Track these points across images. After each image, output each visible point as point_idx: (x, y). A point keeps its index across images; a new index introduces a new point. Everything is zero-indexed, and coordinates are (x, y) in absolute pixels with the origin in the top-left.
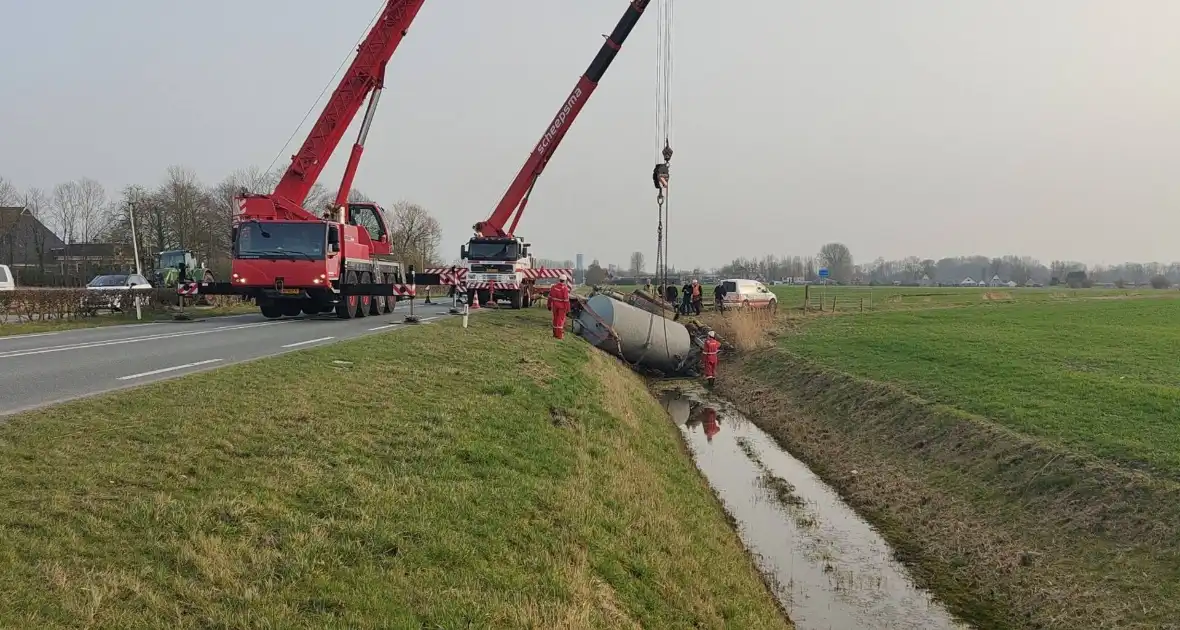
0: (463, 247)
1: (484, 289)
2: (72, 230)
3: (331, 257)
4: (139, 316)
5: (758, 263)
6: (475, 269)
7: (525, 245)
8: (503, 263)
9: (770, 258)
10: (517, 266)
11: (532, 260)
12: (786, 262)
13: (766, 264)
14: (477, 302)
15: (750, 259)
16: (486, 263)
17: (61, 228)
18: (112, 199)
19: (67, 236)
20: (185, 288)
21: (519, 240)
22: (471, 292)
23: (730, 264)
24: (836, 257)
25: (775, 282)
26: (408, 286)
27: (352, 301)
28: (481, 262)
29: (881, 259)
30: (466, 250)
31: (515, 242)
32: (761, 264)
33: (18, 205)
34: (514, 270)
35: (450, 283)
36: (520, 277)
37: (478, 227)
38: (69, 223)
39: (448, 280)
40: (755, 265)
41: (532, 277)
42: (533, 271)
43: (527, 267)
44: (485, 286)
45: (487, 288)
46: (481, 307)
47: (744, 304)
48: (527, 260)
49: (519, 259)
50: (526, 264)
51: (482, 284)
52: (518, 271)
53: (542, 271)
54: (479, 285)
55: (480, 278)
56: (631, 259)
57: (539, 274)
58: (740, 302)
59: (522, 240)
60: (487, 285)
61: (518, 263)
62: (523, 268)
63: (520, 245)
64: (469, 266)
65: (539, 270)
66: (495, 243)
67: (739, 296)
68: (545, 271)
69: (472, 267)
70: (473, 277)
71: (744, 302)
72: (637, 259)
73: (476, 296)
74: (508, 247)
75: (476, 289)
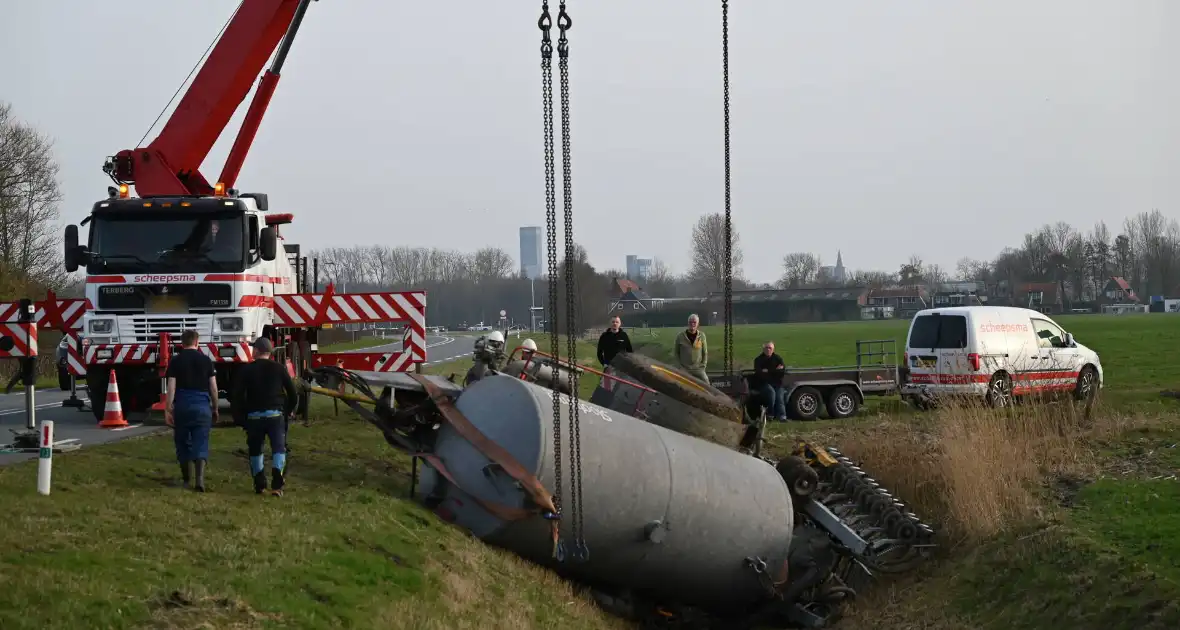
0: (71, 233)
1: (142, 363)
5: (1111, 242)
6: (113, 302)
7: (270, 220)
8: (200, 278)
9: (1151, 223)
10: (244, 288)
13: (1138, 245)
14: (118, 406)
15: (1086, 232)
16: (146, 279)
21: (250, 205)
22: (98, 375)
23: (1018, 244)
25: (1168, 303)
28: (130, 279)
30: (83, 240)
31: (238, 210)
32: (1122, 242)
34: (237, 298)
35: (15, 352)
36: (255, 322)
37: (124, 166)
39: (9, 341)
40: (1103, 247)
41: (297, 319)
42: (301, 301)
43: (282, 289)
44: (146, 355)
45: (151, 359)
46: (131, 422)
47: (991, 386)
48: (280, 266)
49: (251, 263)
50: (278, 280)
51: (134, 348)
52: (249, 301)
53: (328, 301)
54: (124, 352)
55: (125, 329)
56: (697, 239)
57: (321, 309)
58: (973, 379)
59: (261, 202)
60: (150, 349)
61: (249, 278)
62: (269, 292)
63: (254, 220)
64: (92, 292)
65: (318, 299)
66: (176, 214)
67: (973, 360)
68: (339, 300)
69: (103, 295)
70: (107, 326)
71: (991, 380)
72: (719, 238)
73: (114, 388)
74: (215, 228)
75: (110, 364)
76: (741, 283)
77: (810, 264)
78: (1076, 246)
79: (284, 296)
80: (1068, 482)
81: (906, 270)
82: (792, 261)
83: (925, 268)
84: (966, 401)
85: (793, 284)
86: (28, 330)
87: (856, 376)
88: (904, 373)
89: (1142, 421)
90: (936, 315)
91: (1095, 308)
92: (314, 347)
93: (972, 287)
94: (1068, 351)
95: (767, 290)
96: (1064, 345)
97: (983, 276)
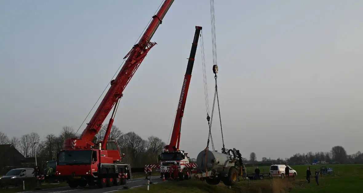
0: (159, 156)
2: (27, 152)
3: (93, 163)
4: (24, 188)
5: (305, 156)
6: (164, 165)
7: (185, 154)
9: (310, 153)
10: (181, 163)
11: (190, 160)
12: (317, 155)
13: (309, 156)
15: (302, 154)
16: (169, 162)
17: (23, 152)
18: (43, 139)
19: (25, 155)
20: (40, 177)
21: (182, 152)
22: (162, 174)
23: (293, 156)
24: (339, 151)
25: (313, 164)
26: (124, 174)
27: (104, 180)
28: (166, 162)
29: (359, 152)
30: (161, 157)
31: (180, 153)
33: (8, 143)
34: (180, 164)
35: (149, 171)
36: (182, 167)
37: (167, 147)
38: (26, 150)
39: (148, 170)
41: (188, 167)
42: (189, 164)
43: (187, 163)
44: (168, 172)
45: (169, 172)
46: (166, 180)
47: (281, 175)
48: (186, 159)
49: (182, 159)
50: (186, 162)
51: (167, 171)
52: (181, 164)
53: (192, 164)
54: (165, 171)
55: (166, 168)
56: (250, 155)
57: (191, 165)
58: (279, 174)
59: (183, 152)
60: (169, 171)
61: (182, 161)
62: (184, 163)
63: (182, 154)
64: (162, 163)
65: (191, 164)
66: (172, 153)
67: (279, 172)
68: (193, 164)
69: (163, 164)
70: (163, 168)
71: (281, 174)
72: (253, 155)
73: (164, 176)
74: (178, 155)
75: (164, 173)
76: (256, 161)
77: (265, 158)
78: (301, 156)
79: (187, 164)
80: (290, 189)
81: (278, 159)
82: (263, 158)
83: (280, 159)
84: (277, 177)
85: (263, 161)
86: (150, 169)
87: (263, 174)
88: (270, 174)
89: (302, 180)
90: (273, 166)
91: (303, 164)
92: (192, 170)
93: (287, 162)
94: (292, 171)
95: (260, 162)
96: (291, 170)
97: (288, 160)
